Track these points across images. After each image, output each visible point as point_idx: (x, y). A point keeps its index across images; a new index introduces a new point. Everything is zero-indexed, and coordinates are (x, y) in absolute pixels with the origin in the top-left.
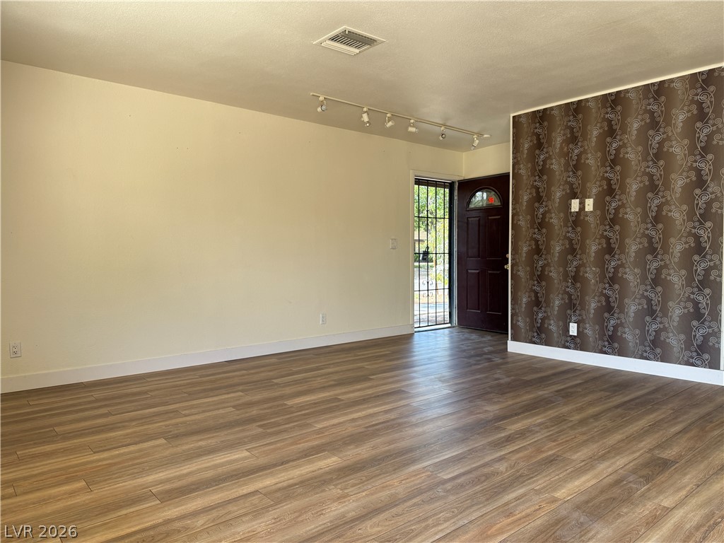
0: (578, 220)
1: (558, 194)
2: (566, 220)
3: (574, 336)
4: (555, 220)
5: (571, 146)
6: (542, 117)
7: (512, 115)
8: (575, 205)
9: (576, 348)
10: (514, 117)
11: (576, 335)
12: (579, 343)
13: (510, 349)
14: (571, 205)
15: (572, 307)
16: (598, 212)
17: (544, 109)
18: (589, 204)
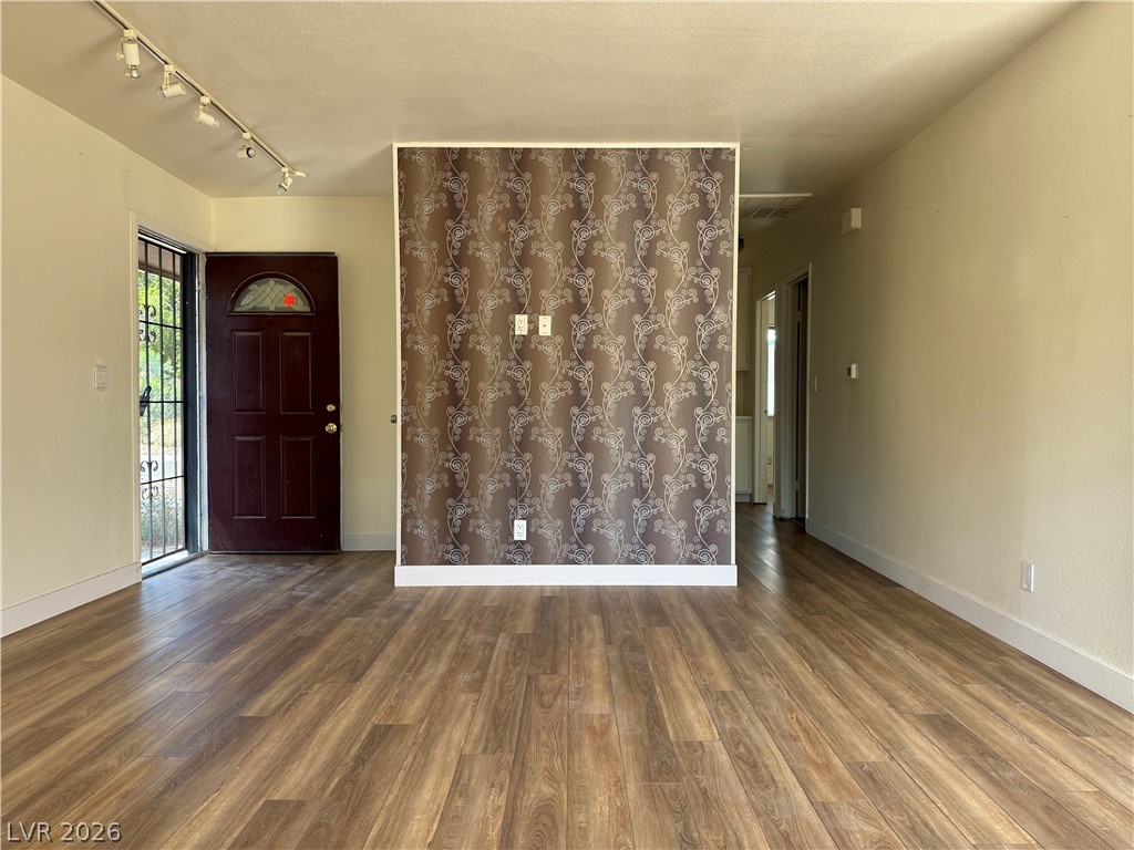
0: (525, 349)
1: (489, 303)
2: (505, 349)
3: (522, 542)
4: (488, 348)
5: (512, 223)
6: (457, 161)
7: (396, 146)
8: (521, 324)
9: (524, 562)
10: (400, 150)
11: (524, 538)
12: (532, 552)
13: (399, 582)
14: (513, 323)
15: (517, 492)
16: (559, 339)
17: (461, 149)
18: (545, 325)
